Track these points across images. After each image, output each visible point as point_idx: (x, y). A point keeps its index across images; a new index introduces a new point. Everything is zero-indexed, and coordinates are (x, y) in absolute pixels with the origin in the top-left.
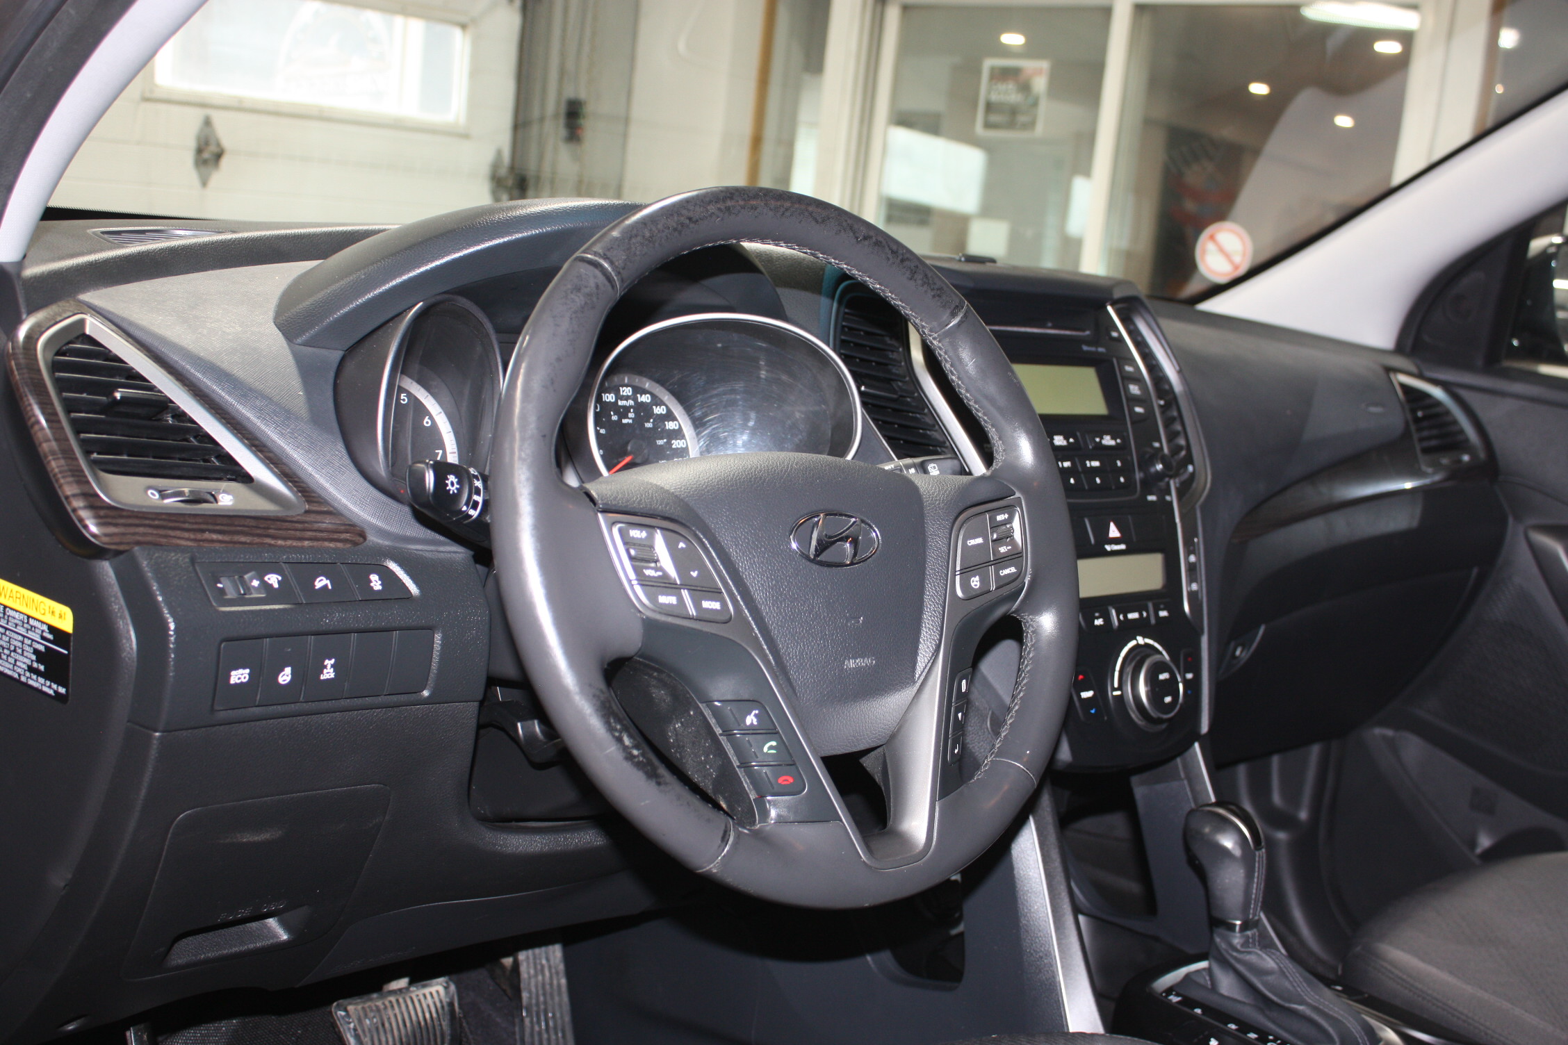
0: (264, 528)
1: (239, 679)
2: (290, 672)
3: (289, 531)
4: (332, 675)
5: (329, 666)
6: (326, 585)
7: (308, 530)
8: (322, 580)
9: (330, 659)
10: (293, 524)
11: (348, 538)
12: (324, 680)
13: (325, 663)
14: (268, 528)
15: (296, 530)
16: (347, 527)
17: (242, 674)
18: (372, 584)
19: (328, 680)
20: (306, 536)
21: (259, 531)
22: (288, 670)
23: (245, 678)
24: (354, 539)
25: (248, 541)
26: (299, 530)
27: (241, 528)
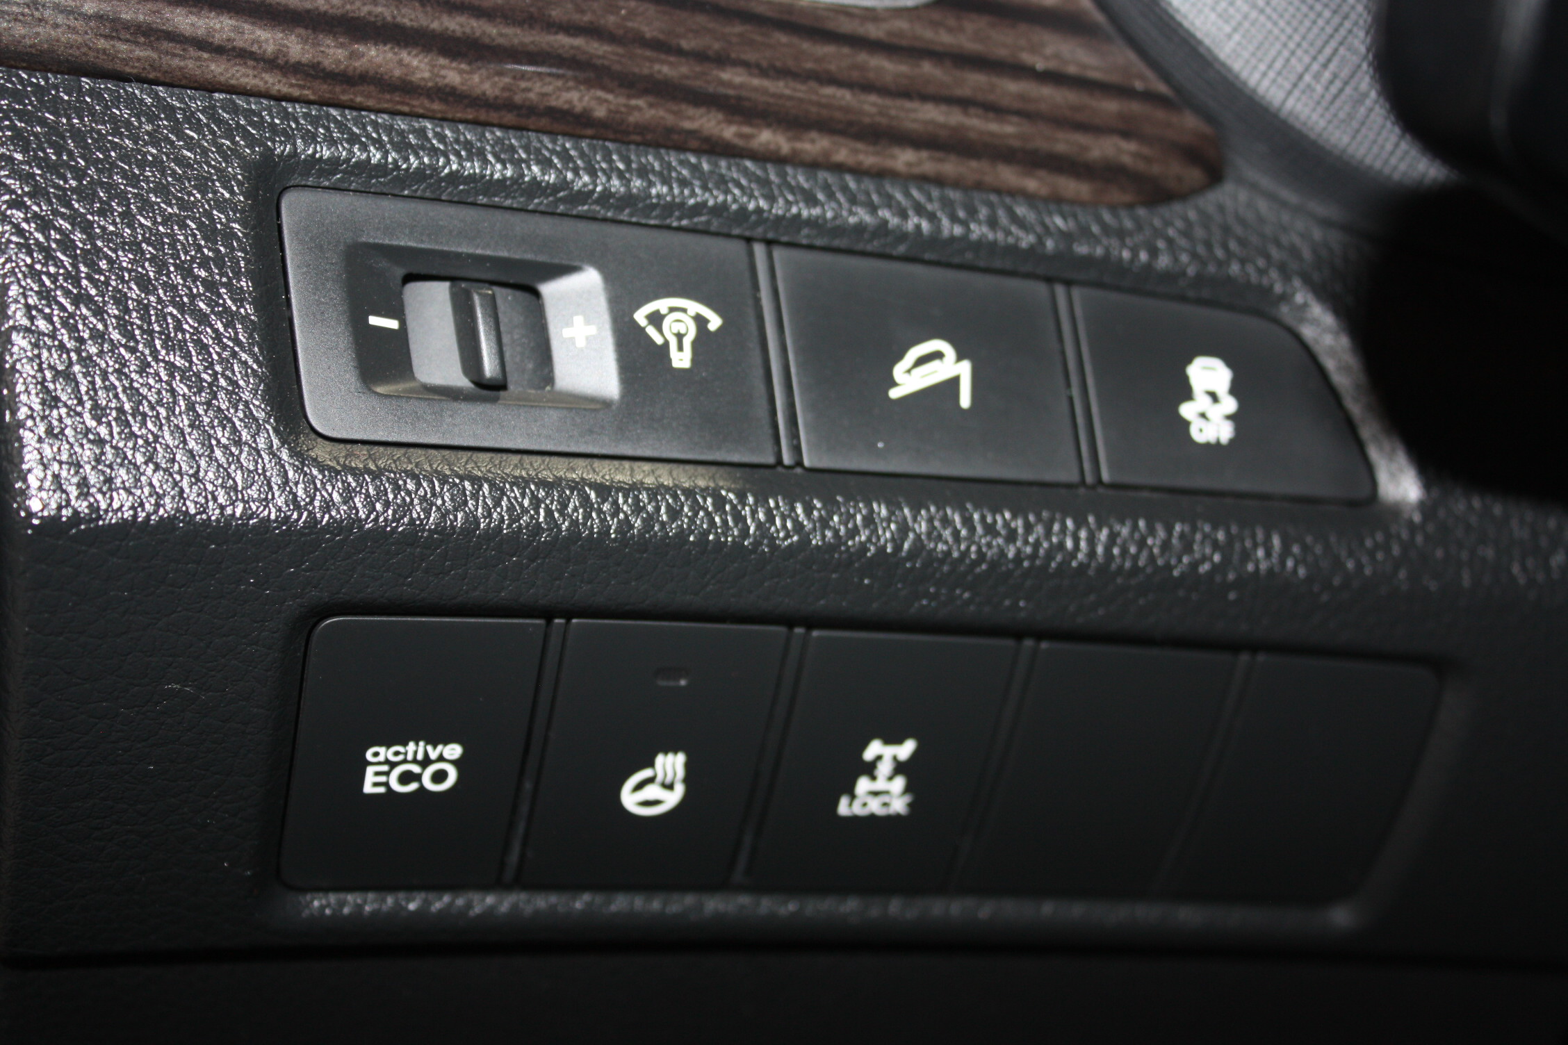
0: (700, 56)
1: (406, 778)
2: (681, 773)
3: (829, 91)
4: (899, 805)
5: (884, 768)
6: (954, 382)
7: (925, 98)
8: (938, 355)
9: (893, 739)
10: (863, 57)
11: (1126, 160)
12: (855, 819)
13: (870, 753)
14: (722, 60)
15: (867, 87)
16: (1135, 107)
17: (426, 762)
18: (1187, 410)
19: (872, 820)
20: (910, 125)
21: (666, 69)
22: (671, 764)
23: (439, 777)
24: (1156, 169)
25: (600, 112)
26: (884, 91)
27: (578, 42)
